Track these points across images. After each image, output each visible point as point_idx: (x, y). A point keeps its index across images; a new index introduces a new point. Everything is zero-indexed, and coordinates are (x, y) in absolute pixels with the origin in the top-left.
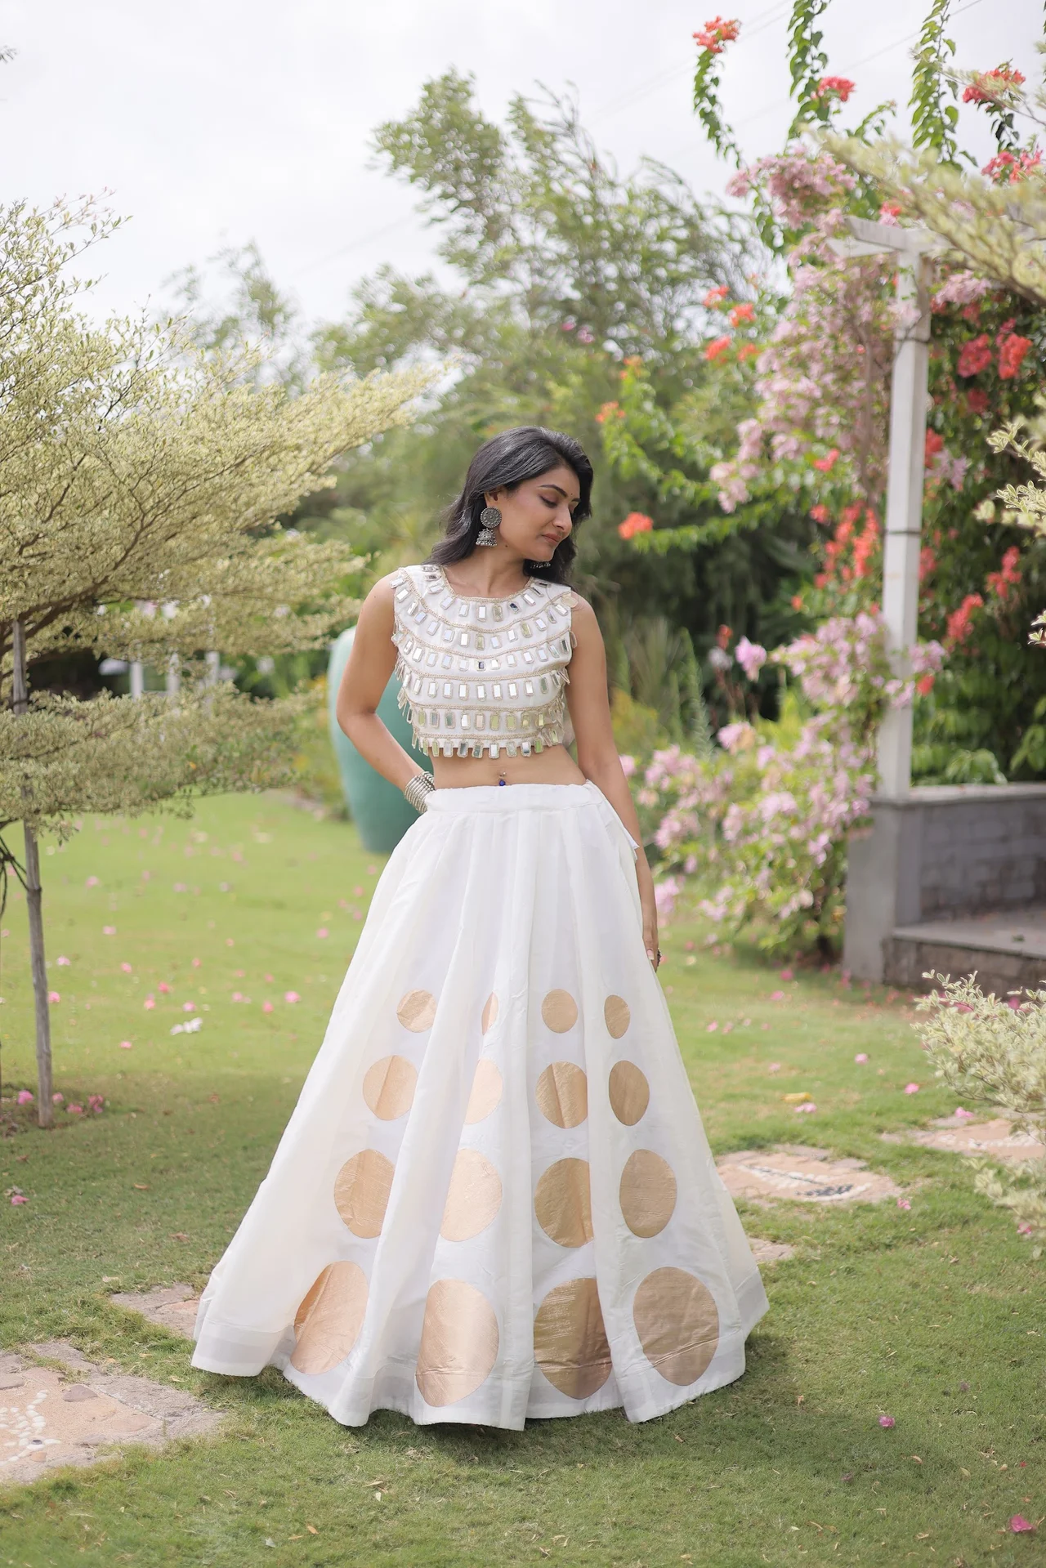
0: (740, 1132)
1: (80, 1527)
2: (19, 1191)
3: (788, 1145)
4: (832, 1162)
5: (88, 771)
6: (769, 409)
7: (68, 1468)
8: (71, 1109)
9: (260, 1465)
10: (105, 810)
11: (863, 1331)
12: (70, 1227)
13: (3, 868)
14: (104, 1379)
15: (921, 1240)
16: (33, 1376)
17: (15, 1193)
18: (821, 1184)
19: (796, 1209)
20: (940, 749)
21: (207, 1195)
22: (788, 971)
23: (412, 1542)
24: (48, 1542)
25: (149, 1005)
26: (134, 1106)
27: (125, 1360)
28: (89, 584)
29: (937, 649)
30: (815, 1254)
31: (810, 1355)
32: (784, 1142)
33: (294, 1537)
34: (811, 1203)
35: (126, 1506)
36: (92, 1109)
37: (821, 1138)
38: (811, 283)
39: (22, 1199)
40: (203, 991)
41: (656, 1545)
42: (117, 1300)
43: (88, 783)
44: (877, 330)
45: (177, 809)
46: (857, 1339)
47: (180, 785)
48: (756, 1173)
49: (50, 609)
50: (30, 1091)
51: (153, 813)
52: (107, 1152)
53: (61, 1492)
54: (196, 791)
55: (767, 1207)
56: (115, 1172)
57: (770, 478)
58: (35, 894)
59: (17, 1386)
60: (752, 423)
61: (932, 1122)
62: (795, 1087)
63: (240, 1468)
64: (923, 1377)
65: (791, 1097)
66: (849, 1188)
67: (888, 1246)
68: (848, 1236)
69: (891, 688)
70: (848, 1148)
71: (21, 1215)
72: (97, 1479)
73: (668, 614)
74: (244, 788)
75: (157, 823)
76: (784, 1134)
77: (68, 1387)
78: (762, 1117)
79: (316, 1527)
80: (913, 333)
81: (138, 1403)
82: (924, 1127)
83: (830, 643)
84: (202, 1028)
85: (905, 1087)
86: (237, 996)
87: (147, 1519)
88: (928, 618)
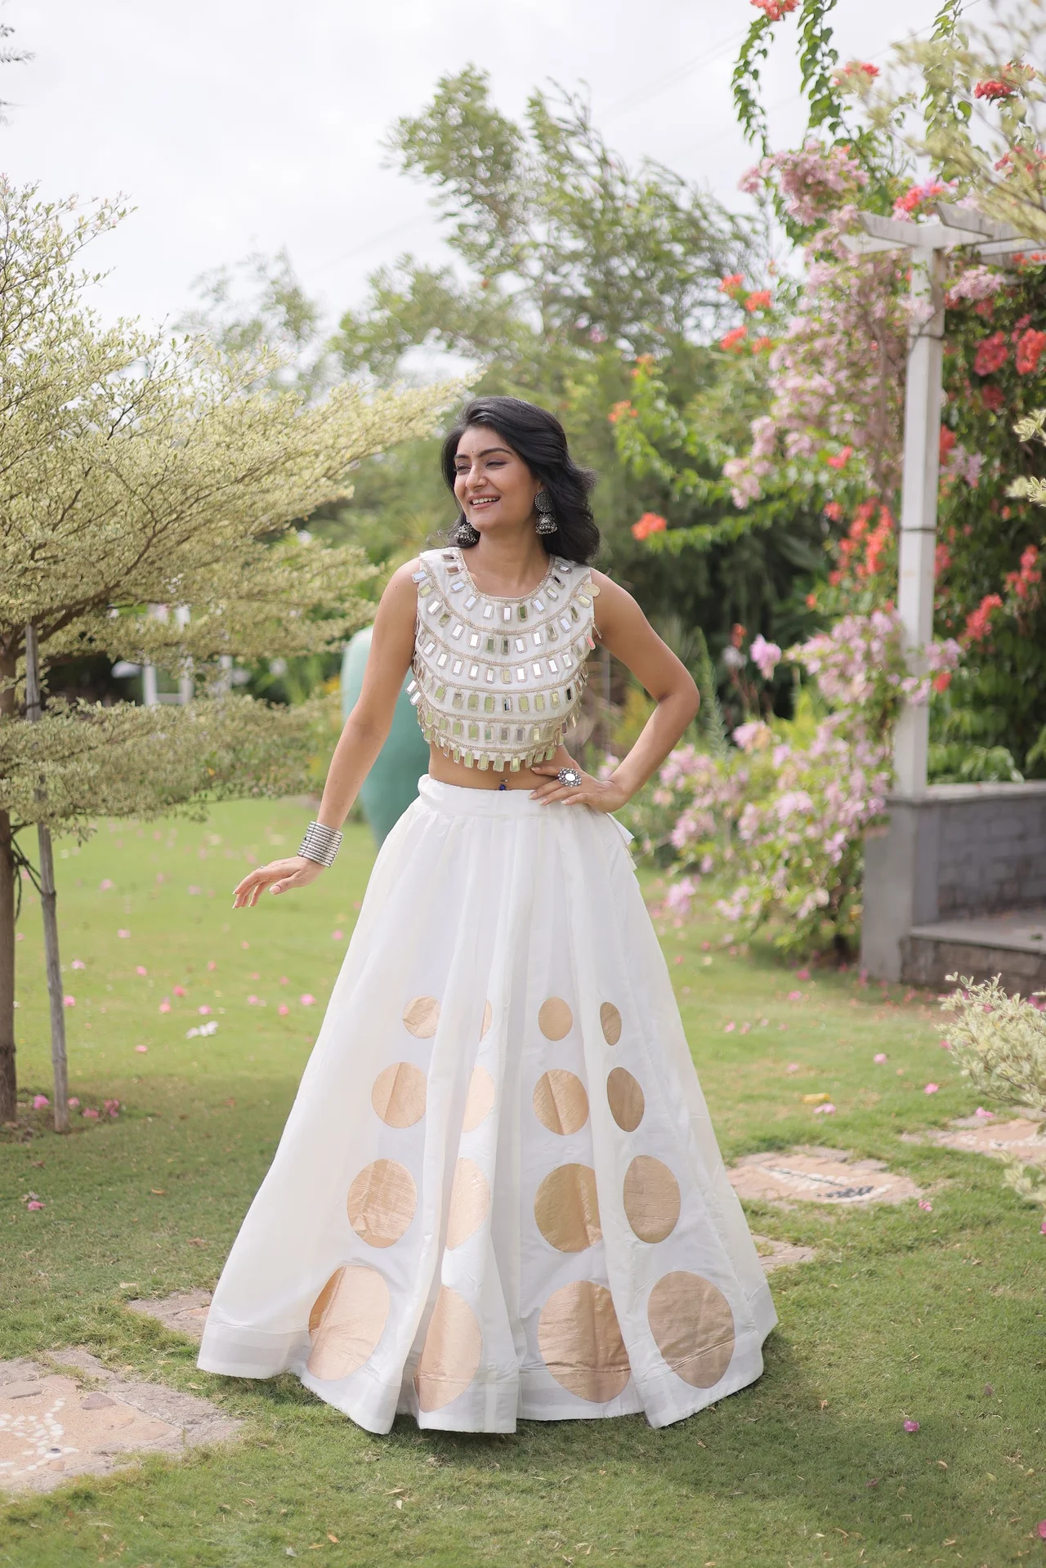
0: (759, 1133)
1: (99, 1537)
2: (35, 1197)
3: (807, 1146)
4: (853, 1163)
5: (103, 775)
6: (782, 406)
7: (87, 1477)
8: (87, 1113)
9: (280, 1473)
10: (120, 814)
11: (888, 1336)
12: (87, 1232)
13: (18, 873)
14: (122, 1386)
15: (943, 1242)
16: (50, 1383)
17: (31, 1199)
18: (841, 1185)
19: (817, 1212)
20: (955, 747)
21: (224, 1200)
22: (805, 970)
23: (433, 1551)
24: (67, 1553)
25: (164, 1008)
26: (150, 1110)
27: (143, 1367)
28: (102, 587)
29: (954, 648)
30: (837, 1257)
31: (833, 1359)
32: (804, 1144)
33: (315, 1546)
34: (831, 1205)
35: (146, 1515)
36: (108, 1113)
37: (840, 1139)
38: (824, 279)
39: (38, 1204)
40: (218, 994)
41: (680, 1553)
42: (135, 1307)
43: (104, 787)
44: (890, 326)
45: (191, 813)
46: (880, 1342)
47: (196, 790)
48: (776, 1175)
49: (64, 612)
50: (46, 1096)
51: (167, 817)
52: (123, 1157)
53: (79, 1501)
54: (212, 796)
55: (787, 1208)
56: (132, 1177)
57: (783, 476)
58: (49, 898)
59: (35, 1394)
60: (766, 420)
61: (952, 1123)
62: (814, 1088)
63: (260, 1476)
64: (946, 1381)
65: (809, 1098)
66: (869, 1190)
67: (910, 1248)
68: (869, 1238)
69: (907, 685)
70: (868, 1149)
71: (37, 1221)
72: (115, 1488)
73: (681, 612)
74: (261, 794)
75: (173, 826)
76: (803, 1135)
77: (86, 1395)
78: (781, 1118)
79: (337, 1536)
80: (926, 330)
81: (156, 1410)
82: (944, 1127)
83: (846, 641)
84: (217, 1030)
85: (924, 1087)
86: (252, 999)
87: (166, 1529)
88: (943, 615)
